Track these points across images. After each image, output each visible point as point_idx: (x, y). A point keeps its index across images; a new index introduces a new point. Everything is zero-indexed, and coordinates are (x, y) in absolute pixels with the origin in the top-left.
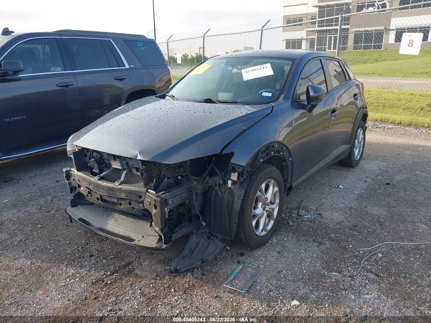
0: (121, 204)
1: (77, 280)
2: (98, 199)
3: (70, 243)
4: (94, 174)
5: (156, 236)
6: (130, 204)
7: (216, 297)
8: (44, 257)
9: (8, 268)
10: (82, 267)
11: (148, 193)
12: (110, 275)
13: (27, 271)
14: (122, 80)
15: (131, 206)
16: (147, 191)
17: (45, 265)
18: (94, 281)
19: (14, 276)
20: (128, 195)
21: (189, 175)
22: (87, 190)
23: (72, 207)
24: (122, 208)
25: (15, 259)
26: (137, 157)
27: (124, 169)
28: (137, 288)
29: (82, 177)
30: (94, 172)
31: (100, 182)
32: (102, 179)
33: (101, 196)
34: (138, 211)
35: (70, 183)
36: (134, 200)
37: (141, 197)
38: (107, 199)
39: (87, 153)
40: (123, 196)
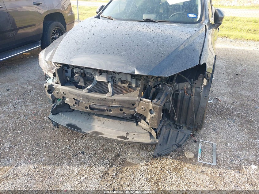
0: (111, 111)
1: (86, 176)
2: (86, 108)
3: (57, 144)
4: (81, 88)
5: (146, 133)
6: (121, 110)
7: (201, 172)
8: (43, 160)
9: (16, 176)
10: (82, 164)
11: (142, 101)
12: (110, 168)
13: (35, 175)
14: (38, 4)
15: (122, 112)
16: (141, 100)
17: (48, 167)
18: (101, 175)
19: (26, 183)
20: (121, 104)
21: (166, 83)
22: (74, 101)
23: (53, 115)
24: (111, 114)
25: (17, 166)
26: (135, 72)
27: (108, 82)
28: (139, 175)
29: (69, 91)
30: (79, 86)
31: (90, 94)
32: (90, 91)
33: (90, 105)
34: (128, 115)
35: (52, 96)
36: (127, 106)
37: (134, 105)
38: (96, 107)
39: (68, 69)
40: (116, 104)
